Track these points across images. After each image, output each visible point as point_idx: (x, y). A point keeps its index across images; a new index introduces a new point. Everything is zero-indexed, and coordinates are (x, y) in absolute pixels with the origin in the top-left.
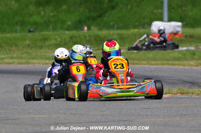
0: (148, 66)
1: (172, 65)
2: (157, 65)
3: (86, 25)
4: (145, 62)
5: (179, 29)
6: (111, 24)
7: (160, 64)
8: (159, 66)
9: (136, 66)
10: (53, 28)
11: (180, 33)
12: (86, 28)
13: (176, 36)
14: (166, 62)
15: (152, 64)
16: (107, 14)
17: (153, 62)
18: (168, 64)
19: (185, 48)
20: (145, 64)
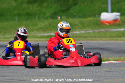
0: (100, 41)
1: (116, 40)
2: (106, 40)
3: (59, 16)
4: (99, 39)
6: (75, 14)
7: (108, 40)
8: (108, 41)
9: (93, 41)
10: (38, 17)
11: (119, 19)
12: (59, 18)
13: (116, 22)
14: (112, 39)
15: (103, 40)
16: (72, 8)
17: (104, 39)
18: (113, 40)
20: (99, 40)
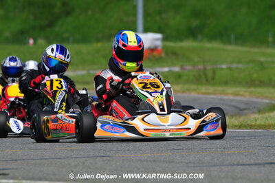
3: (30, 37)
5: (159, 43)
6: (65, 35)
11: (160, 48)
12: (31, 41)
13: (155, 53)
16: (59, 23)
19: (166, 69)
